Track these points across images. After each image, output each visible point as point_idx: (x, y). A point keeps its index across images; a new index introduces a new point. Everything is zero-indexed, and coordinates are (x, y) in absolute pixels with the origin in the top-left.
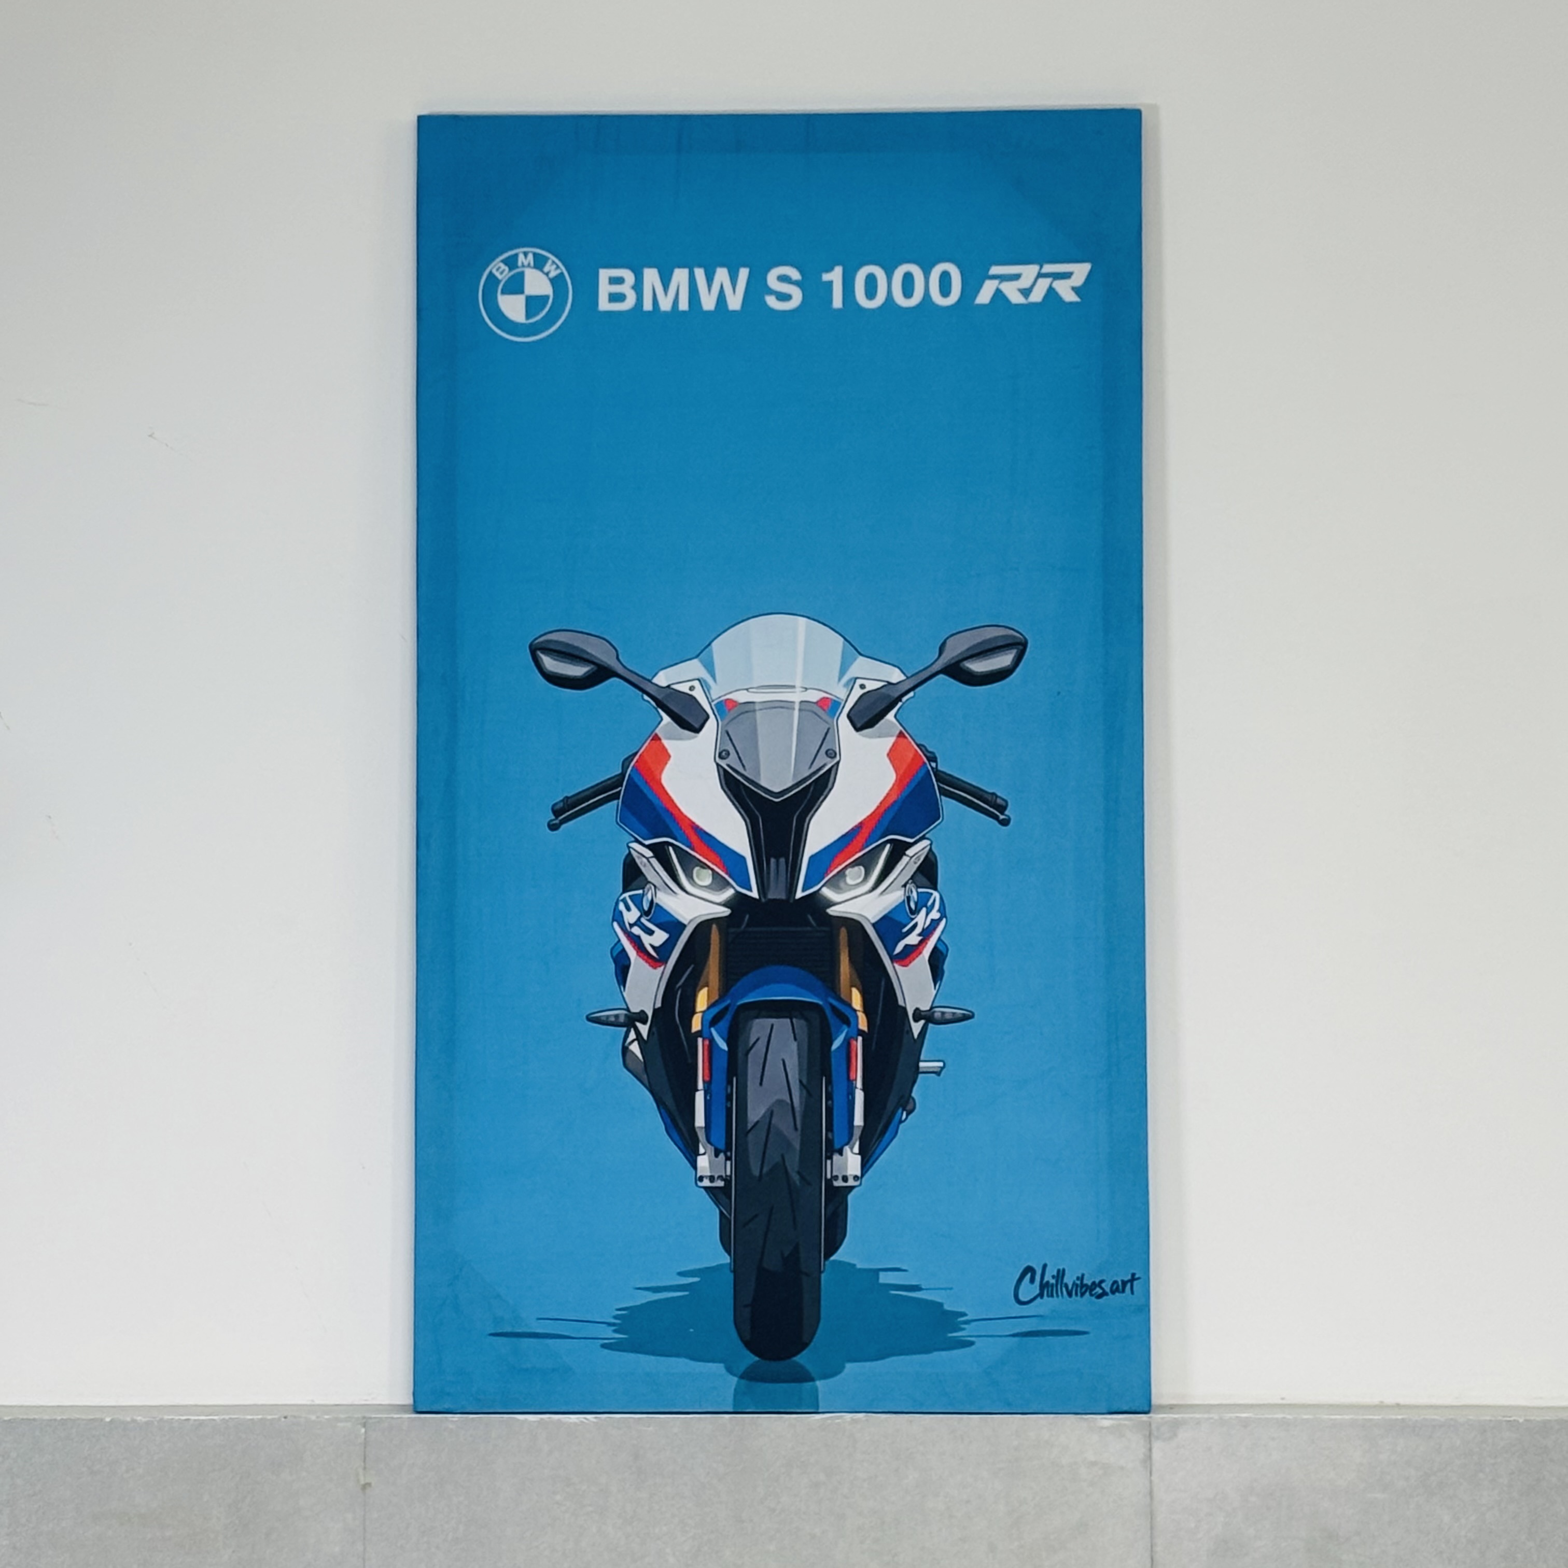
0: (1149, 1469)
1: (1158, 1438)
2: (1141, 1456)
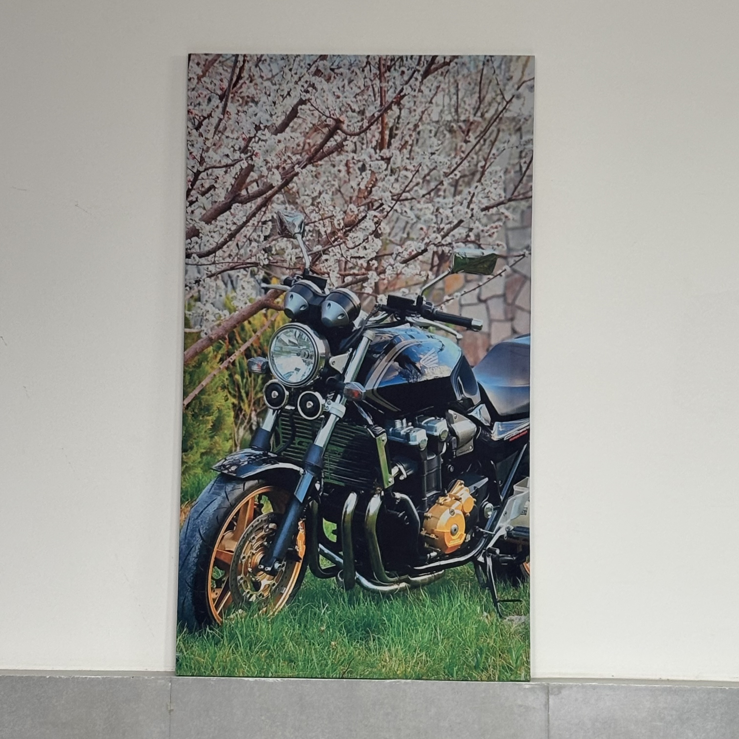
0: (547, 709)
1: (552, 694)
2: (544, 703)
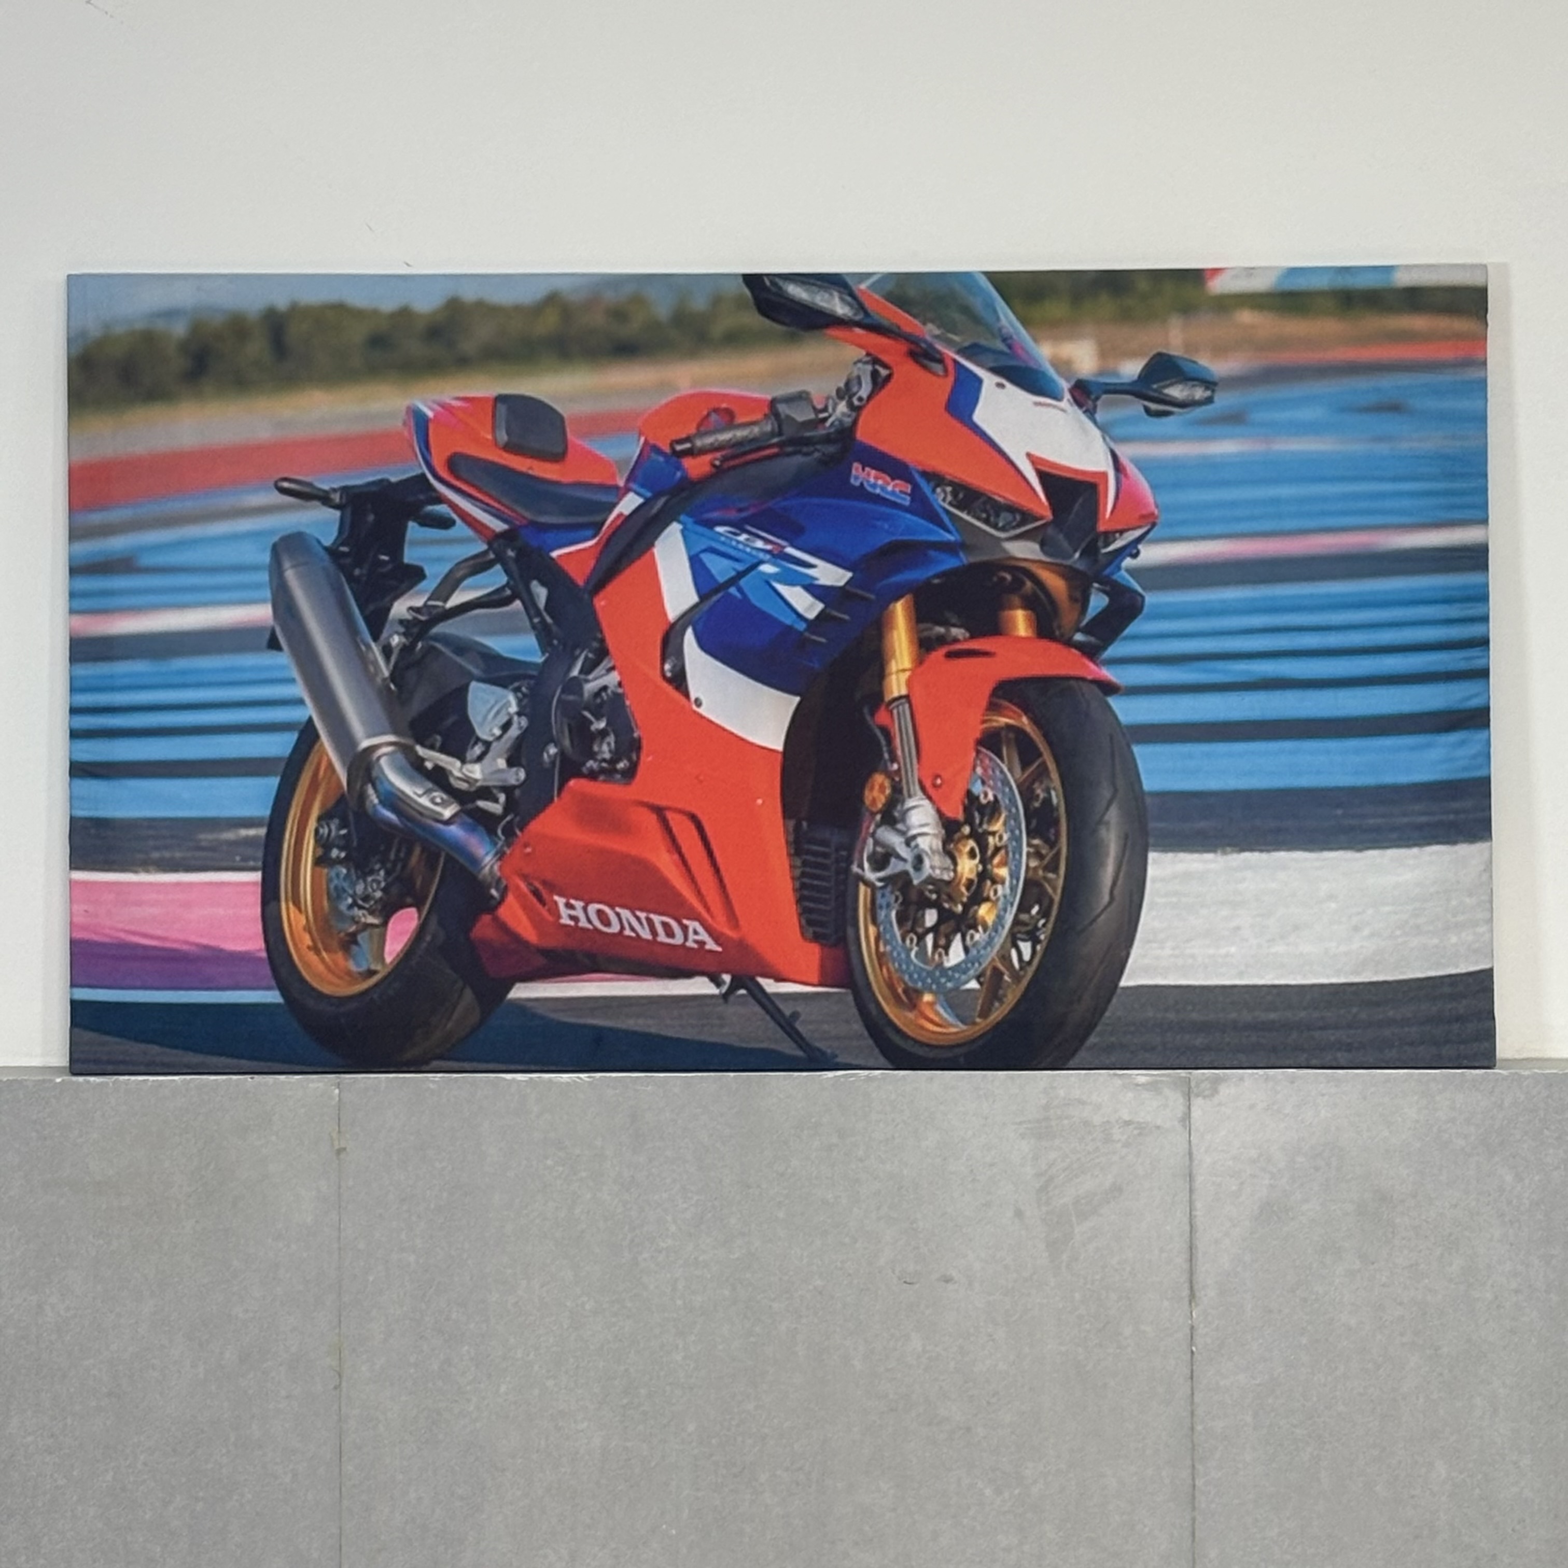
0: (1188, 1128)
1: (1197, 1095)
2: (1180, 1115)
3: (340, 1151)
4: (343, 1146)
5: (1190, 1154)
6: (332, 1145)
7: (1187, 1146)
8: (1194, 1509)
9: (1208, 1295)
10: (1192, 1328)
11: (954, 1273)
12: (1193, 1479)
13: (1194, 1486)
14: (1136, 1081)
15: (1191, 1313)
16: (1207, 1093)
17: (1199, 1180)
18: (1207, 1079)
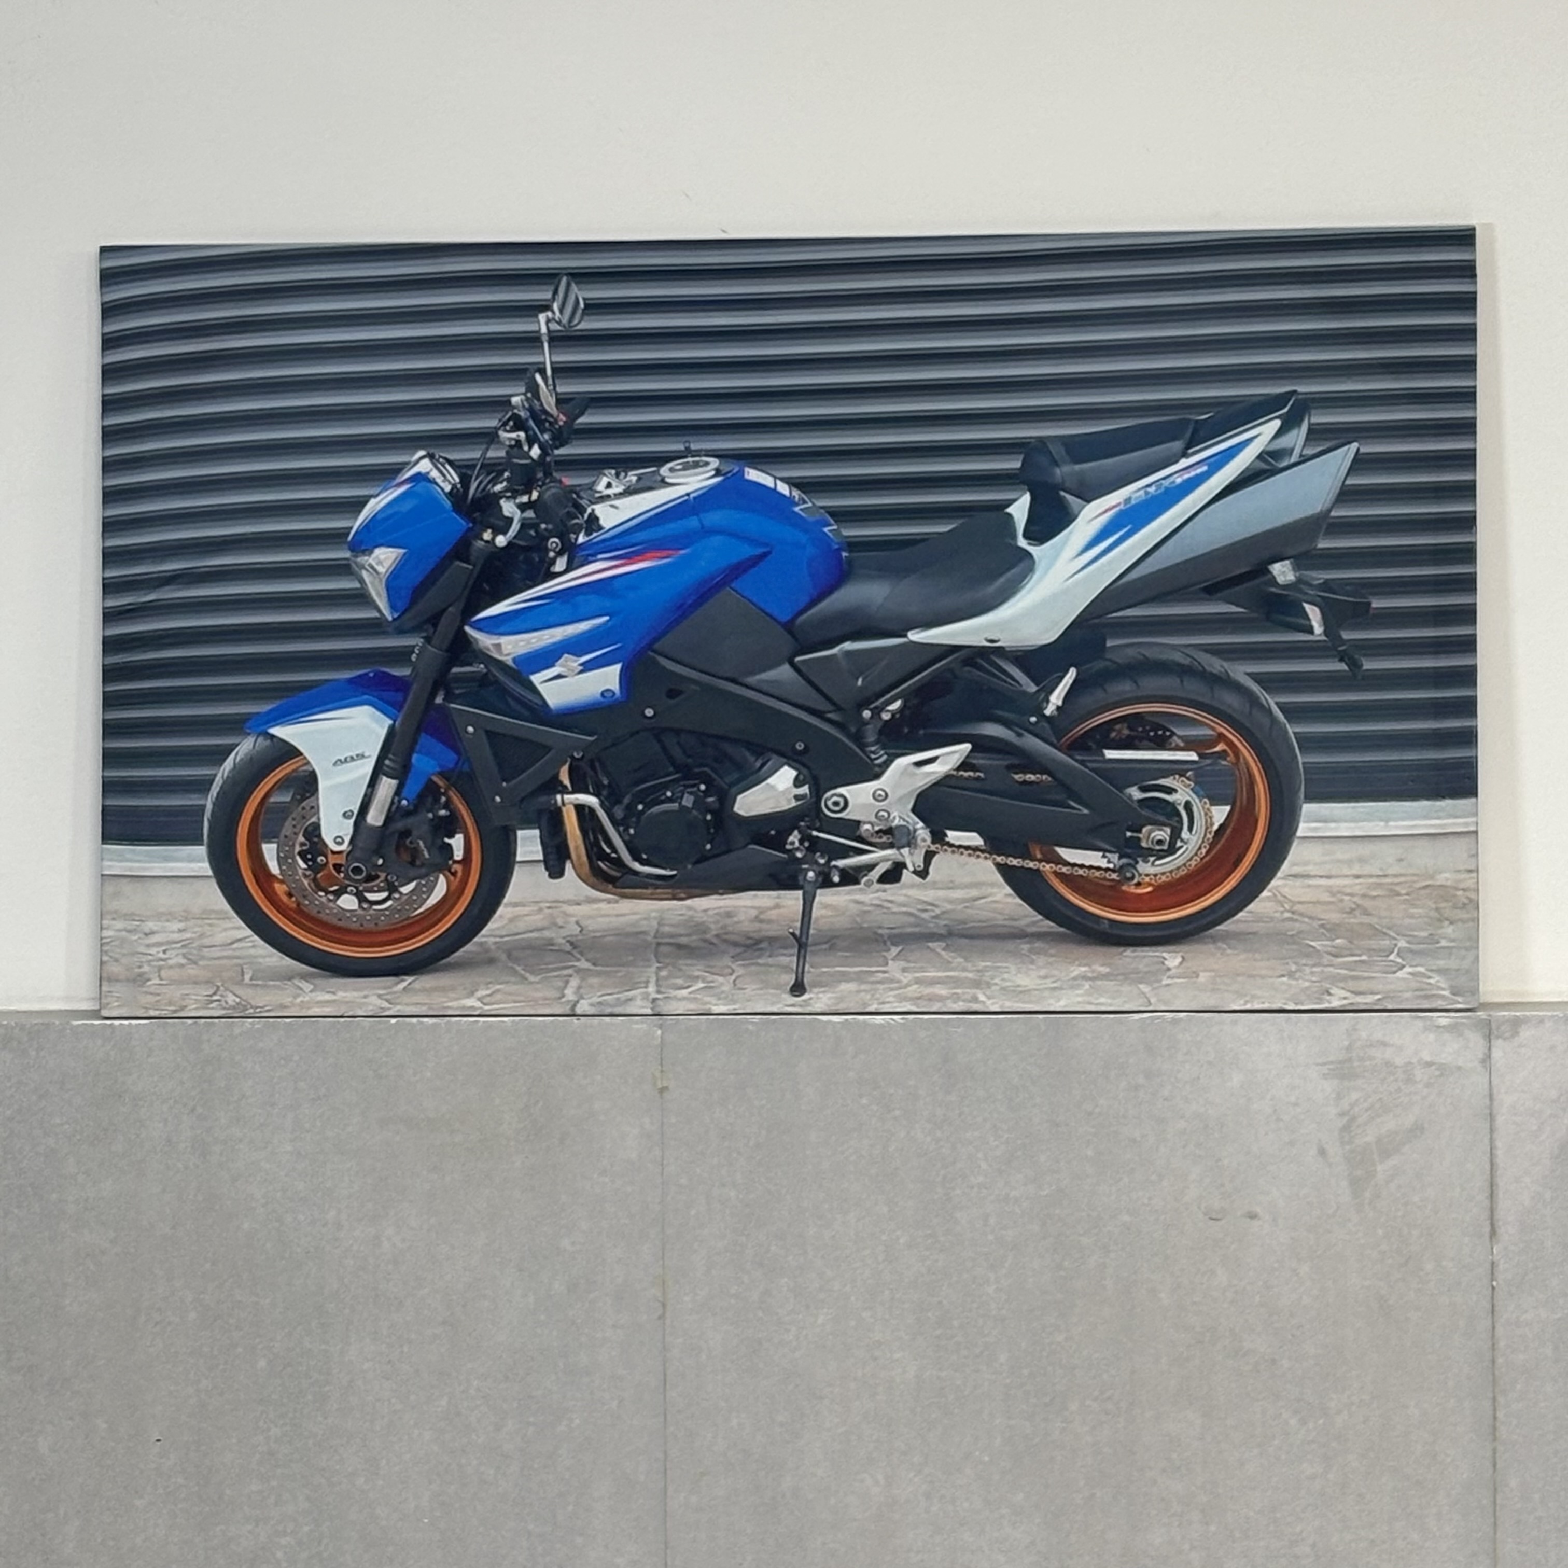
3: (663, 1090)
4: (665, 1085)
5: (1491, 1096)
6: (655, 1084)
7: (1486, 1086)
8: (1495, 1440)
9: (1508, 1230)
10: (1493, 1263)
11: (1258, 1210)
12: (1495, 1410)
13: (1495, 1418)
14: (1437, 1024)
15: (1492, 1248)
16: (1507, 1035)
17: (1500, 1120)
18: (1508, 1021)
